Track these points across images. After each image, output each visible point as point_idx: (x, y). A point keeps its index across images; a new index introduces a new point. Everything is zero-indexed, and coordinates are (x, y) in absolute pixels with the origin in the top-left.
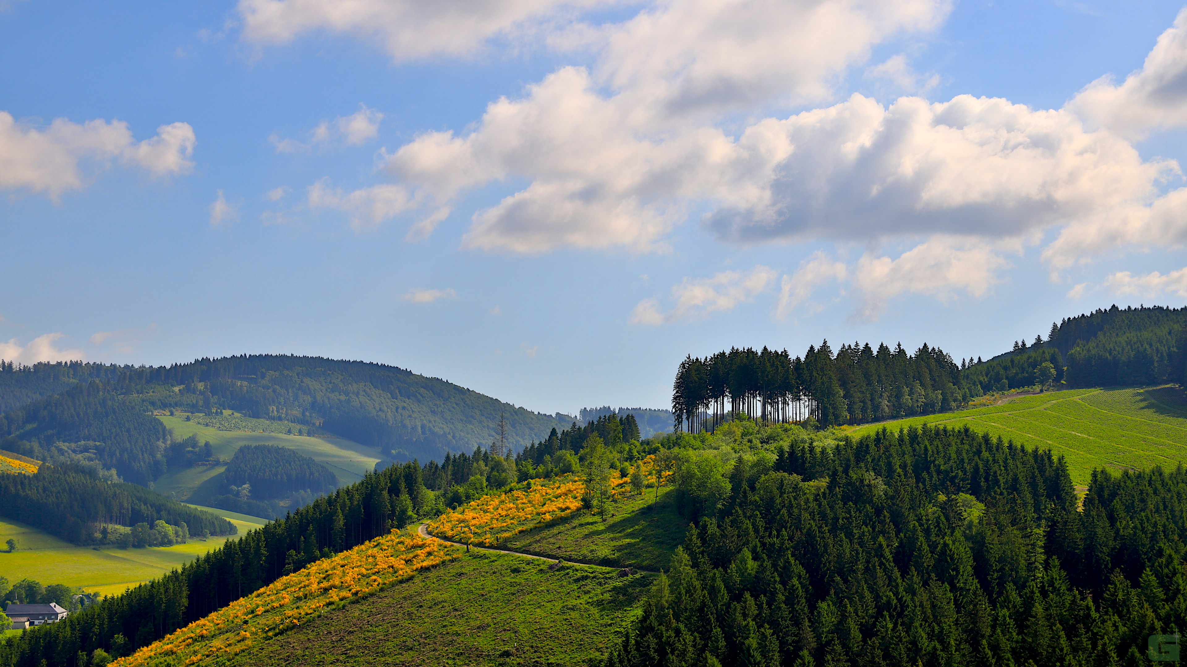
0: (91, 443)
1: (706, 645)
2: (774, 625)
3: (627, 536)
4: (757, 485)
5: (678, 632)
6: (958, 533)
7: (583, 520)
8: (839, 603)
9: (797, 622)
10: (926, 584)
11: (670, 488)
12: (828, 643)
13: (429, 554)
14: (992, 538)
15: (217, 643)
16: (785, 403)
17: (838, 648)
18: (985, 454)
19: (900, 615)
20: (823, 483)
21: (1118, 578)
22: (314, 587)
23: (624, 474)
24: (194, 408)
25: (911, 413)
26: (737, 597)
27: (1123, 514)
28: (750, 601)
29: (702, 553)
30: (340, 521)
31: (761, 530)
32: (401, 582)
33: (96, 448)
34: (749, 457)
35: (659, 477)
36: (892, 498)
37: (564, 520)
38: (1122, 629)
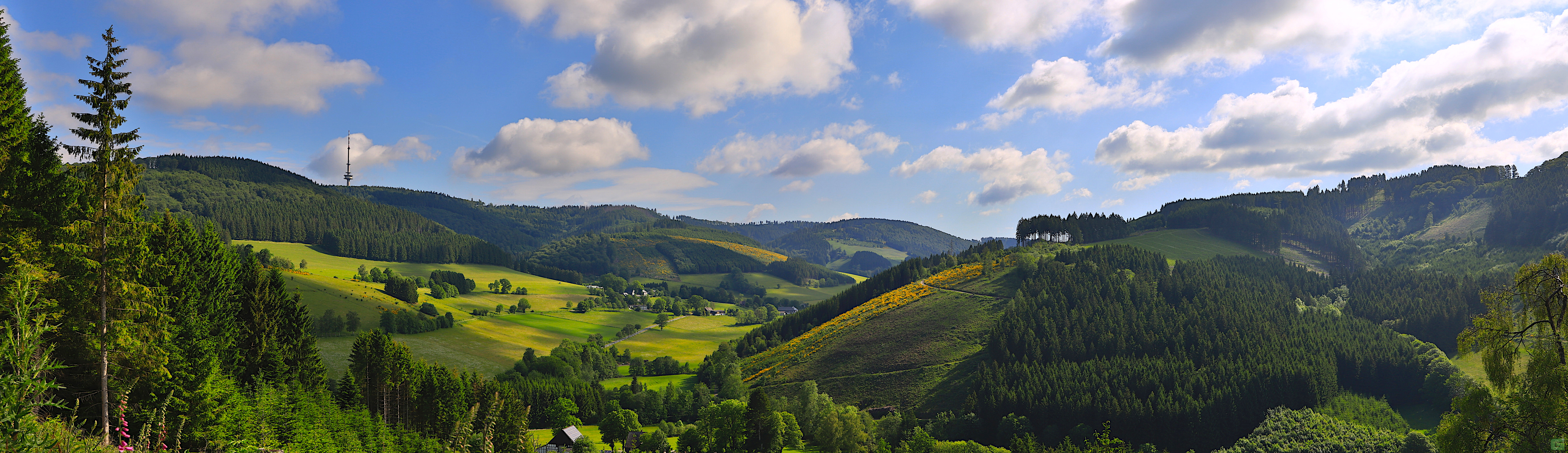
0: (804, 250)
1: (1028, 325)
2: (1054, 318)
3: (999, 285)
4: (1048, 267)
5: (1018, 321)
6: (1125, 284)
7: (982, 279)
8: (1079, 310)
9: (1063, 317)
10: (1112, 303)
11: (1015, 267)
12: (1075, 325)
13: (925, 291)
14: (1138, 286)
15: (849, 322)
16: (1059, 235)
17: (1078, 326)
18: (1135, 254)
19: (1102, 314)
20: (1074, 265)
21: (1185, 300)
22: (883, 302)
23: (997, 262)
24: (840, 238)
25: (1108, 239)
26: (1040, 308)
27: (1187, 276)
28: (1045, 309)
29: (1027, 291)
30: (892, 279)
31: (1050, 283)
32: (915, 301)
33: (806, 251)
34: (1045, 256)
35: (1011, 263)
36: (1100, 271)
37: (975, 279)
38: (1185, 319)
